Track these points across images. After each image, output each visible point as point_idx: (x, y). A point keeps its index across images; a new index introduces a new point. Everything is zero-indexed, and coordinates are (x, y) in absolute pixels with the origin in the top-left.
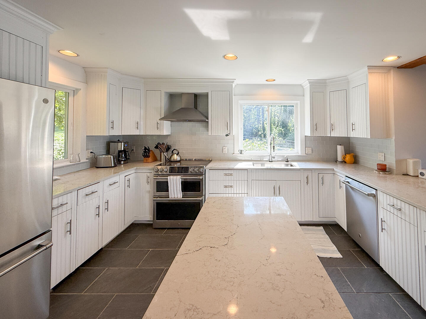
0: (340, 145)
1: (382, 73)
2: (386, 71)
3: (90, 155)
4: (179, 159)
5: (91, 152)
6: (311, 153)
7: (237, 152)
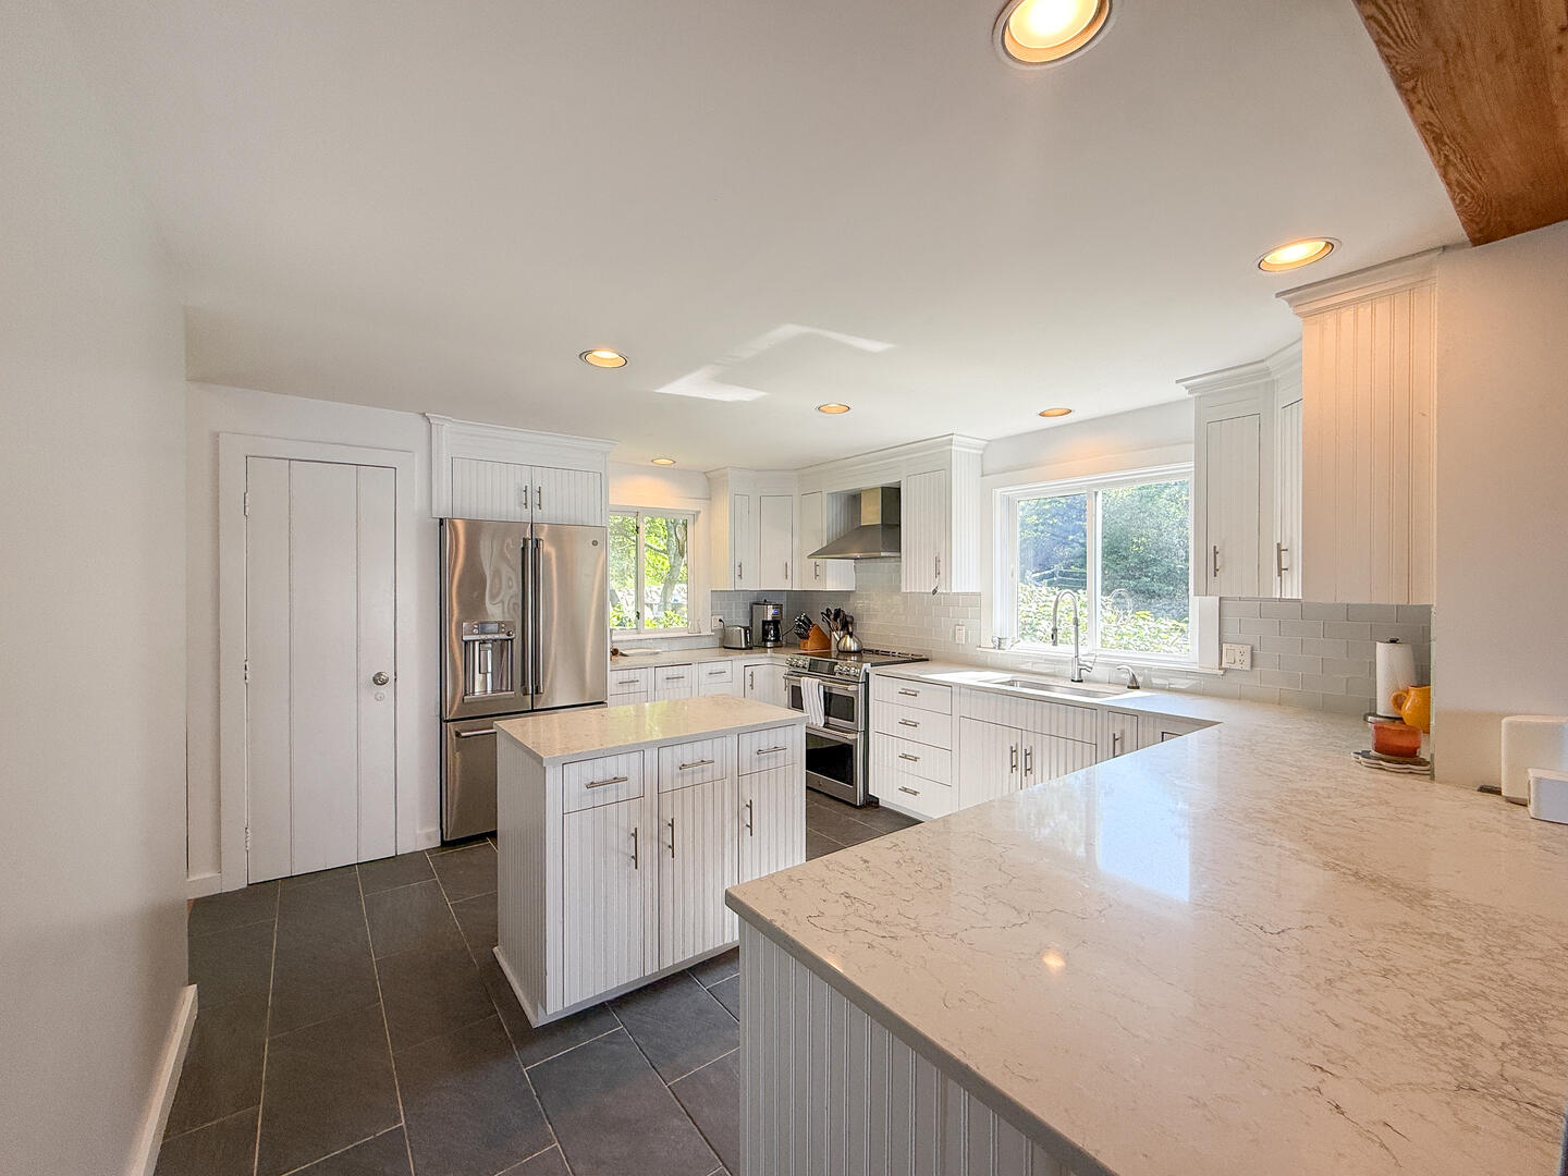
0: (1393, 641)
1: (1392, 293)
2: (1412, 280)
3: (718, 626)
4: (854, 647)
5: (720, 620)
6: (1248, 668)
7: (987, 642)
